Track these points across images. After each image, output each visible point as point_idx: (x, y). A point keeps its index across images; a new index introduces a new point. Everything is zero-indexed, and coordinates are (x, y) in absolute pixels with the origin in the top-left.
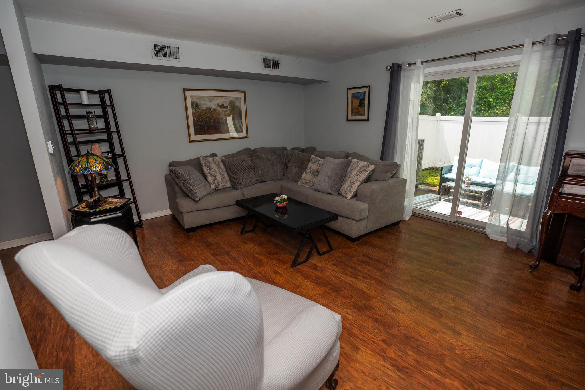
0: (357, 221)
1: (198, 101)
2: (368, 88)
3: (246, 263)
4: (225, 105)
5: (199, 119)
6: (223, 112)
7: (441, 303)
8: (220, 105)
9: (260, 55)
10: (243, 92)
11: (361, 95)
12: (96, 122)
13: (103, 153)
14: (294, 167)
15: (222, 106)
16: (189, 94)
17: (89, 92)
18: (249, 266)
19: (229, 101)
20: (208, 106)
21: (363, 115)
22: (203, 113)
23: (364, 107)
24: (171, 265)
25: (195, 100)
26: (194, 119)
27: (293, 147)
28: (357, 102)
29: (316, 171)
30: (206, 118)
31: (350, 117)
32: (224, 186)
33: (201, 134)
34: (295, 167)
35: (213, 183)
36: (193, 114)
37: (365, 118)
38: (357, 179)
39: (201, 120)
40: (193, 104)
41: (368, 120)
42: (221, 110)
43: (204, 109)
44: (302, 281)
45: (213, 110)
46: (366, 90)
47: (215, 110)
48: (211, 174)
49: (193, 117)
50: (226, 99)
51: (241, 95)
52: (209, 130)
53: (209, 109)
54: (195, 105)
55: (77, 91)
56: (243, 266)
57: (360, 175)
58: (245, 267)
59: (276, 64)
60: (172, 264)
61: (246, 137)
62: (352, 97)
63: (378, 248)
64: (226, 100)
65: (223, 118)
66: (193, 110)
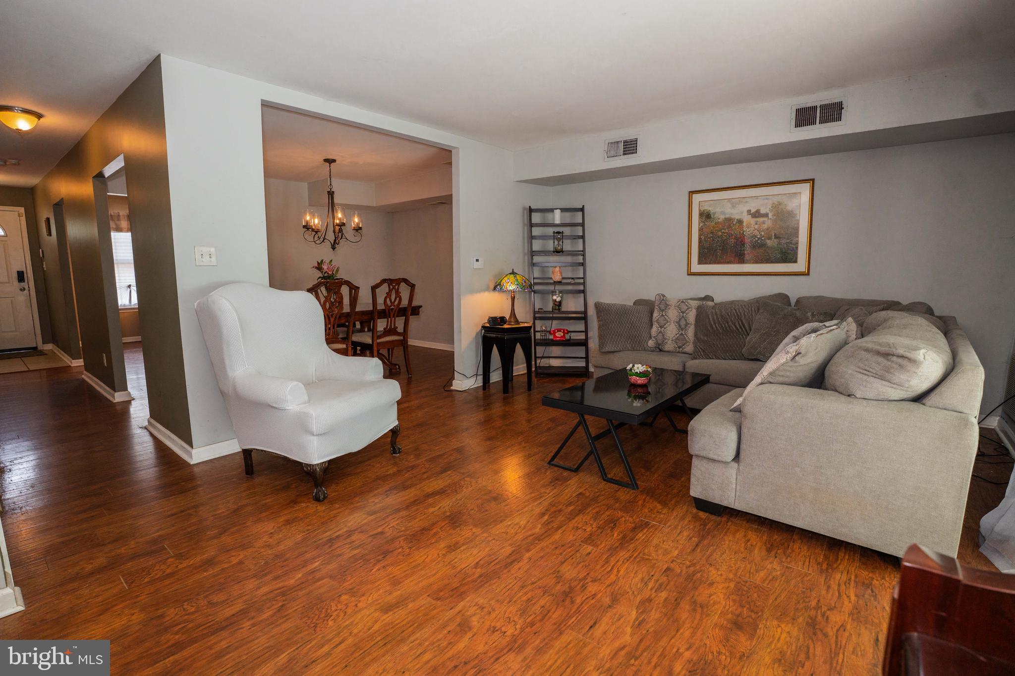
1: (710, 209)
4: (764, 211)
5: (710, 238)
6: (756, 224)
8: (753, 211)
10: (811, 181)
12: (563, 242)
15: (756, 214)
17: (563, 210)
19: (773, 204)
20: (727, 216)
22: (717, 229)
25: (706, 207)
26: (700, 239)
30: (722, 236)
33: (710, 263)
36: (699, 230)
39: (713, 240)
40: (701, 214)
42: (753, 221)
43: (721, 222)
45: (737, 222)
47: (740, 221)
49: (700, 235)
50: (767, 199)
51: (804, 188)
52: (725, 257)
53: (729, 220)
54: (706, 216)
55: (552, 210)
59: (833, 112)
61: (805, 274)
64: (767, 201)
65: (756, 237)
66: (701, 225)
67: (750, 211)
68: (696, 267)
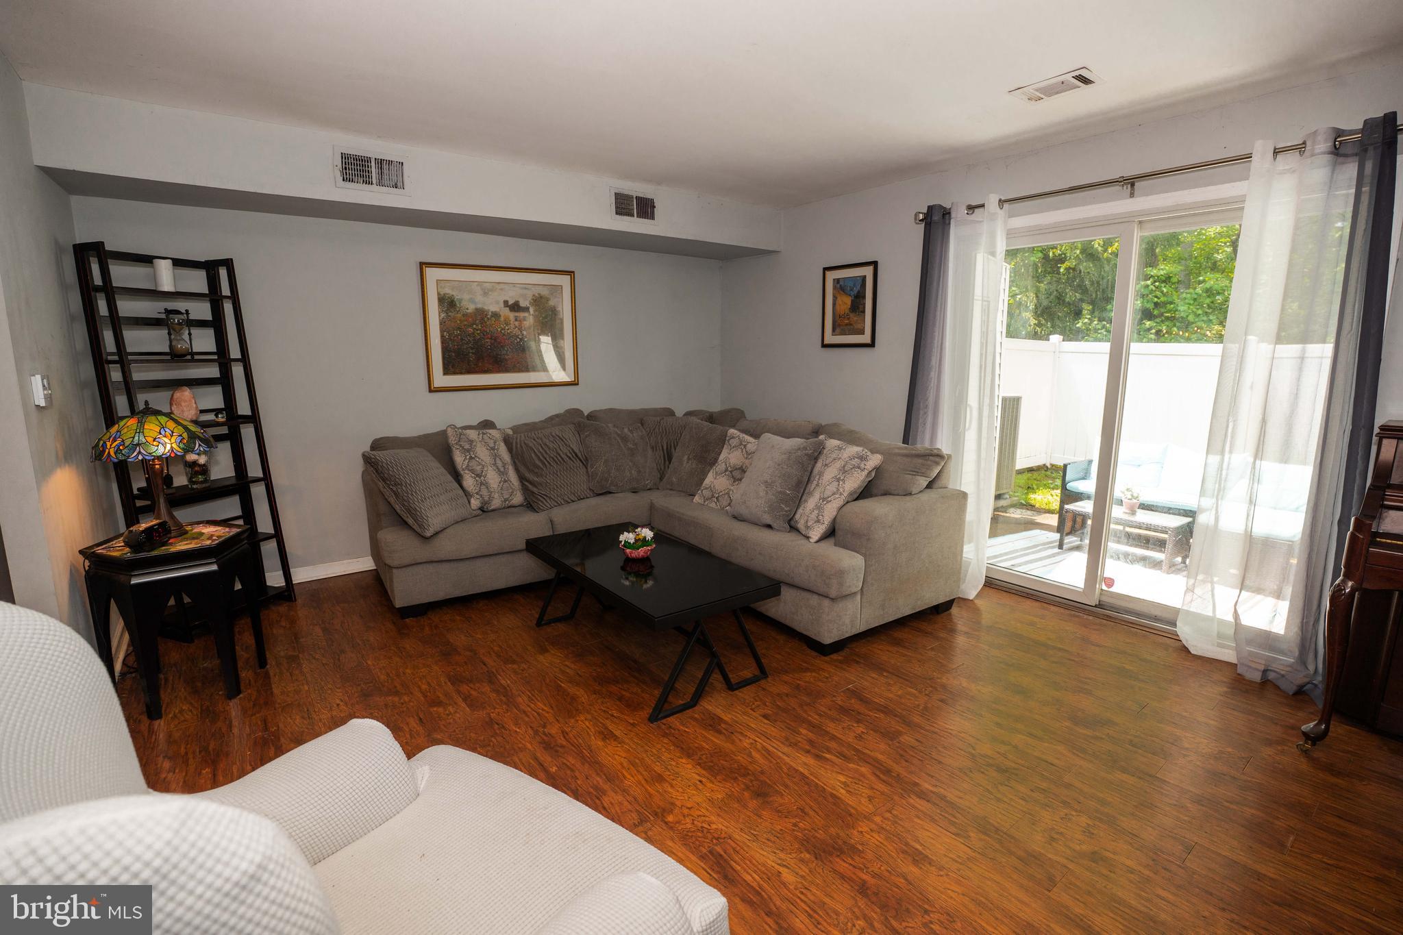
0: (833, 599)
1: (454, 293)
2: (871, 268)
3: (532, 706)
4: (523, 304)
5: (457, 336)
6: (516, 320)
7: (1053, 839)
8: (510, 303)
9: (607, 187)
10: (570, 273)
11: (854, 285)
12: (190, 334)
13: (202, 411)
14: (686, 457)
15: (515, 307)
16: (432, 274)
17: (178, 263)
18: (538, 714)
19: (534, 295)
20: (479, 306)
21: (862, 332)
22: (466, 323)
23: (864, 312)
24: (338, 705)
25: (448, 291)
26: (442, 336)
27: (688, 410)
28: (847, 301)
29: (739, 469)
30: (473, 333)
31: (830, 339)
32: (506, 500)
33: (461, 373)
34: (689, 459)
35: (477, 493)
36: (441, 324)
37: (866, 338)
38: (835, 490)
39: (462, 339)
40: (442, 300)
41: (872, 345)
42: (512, 315)
43: (470, 313)
44: (673, 763)
45: (492, 316)
46: (868, 272)
47: (496, 315)
48: (472, 471)
49: (442, 331)
50: (526, 289)
51: (564, 281)
52: (480, 364)
53: (481, 314)
54: (448, 303)
55: (147, 260)
56: (524, 712)
57: (844, 481)
58: (528, 716)
59: (646, 208)
60: (338, 702)
61: (574, 383)
62: (835, 288)
63: (888, 672)
64: (526, 292)
65: (517, 337)
66: (443, 315)
67: (507, 301)
68: (440, 380)
